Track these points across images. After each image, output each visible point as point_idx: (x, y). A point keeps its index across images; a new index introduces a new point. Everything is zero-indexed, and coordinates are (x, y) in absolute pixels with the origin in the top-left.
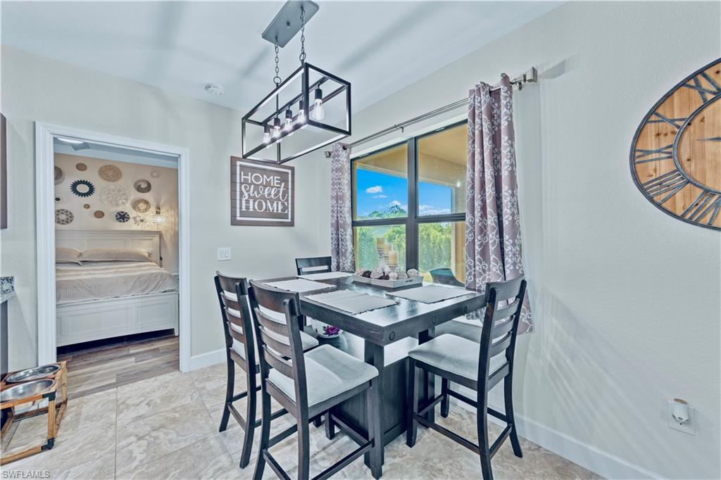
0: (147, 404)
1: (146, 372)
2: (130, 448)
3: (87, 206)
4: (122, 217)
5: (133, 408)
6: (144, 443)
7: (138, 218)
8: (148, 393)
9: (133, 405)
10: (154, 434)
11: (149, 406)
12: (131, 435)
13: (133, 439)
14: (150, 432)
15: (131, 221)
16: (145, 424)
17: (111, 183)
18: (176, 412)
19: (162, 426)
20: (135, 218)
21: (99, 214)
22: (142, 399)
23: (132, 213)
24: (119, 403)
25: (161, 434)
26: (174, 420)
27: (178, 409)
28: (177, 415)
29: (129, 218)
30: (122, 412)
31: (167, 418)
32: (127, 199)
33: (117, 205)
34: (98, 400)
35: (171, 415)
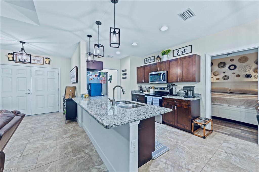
0: (235, 146)
1: (242, 137)
2: (222, 152)
3: (234, 73)
4: (248, 76)
5: (230, 144)
6: (226, 155)
7: (256, 76)
8: (238, 143)
9: (230, 143)
10: (231, 155)
11: (235, 147)
12: (224, 150)
13: (224, 151)
14: (230, 154)
15: (253, 77)
16: (230, 150)
17: (243, 63)
18: (244, 155)
19: (235, 155)
20: (254, 76)
21: (238, 76)
22: (234, 143)
23: (253, 74)
24: (226, 140)
25: (233, 157)
26: (242, 157)
27: (246, 155)
28: (244, 157)
29: (252, 76)
30: (225, 143)
31: (239, 155)
32: (251, 69)
33: (246, 71)
34: (221, 136)
35: (242, 155)
